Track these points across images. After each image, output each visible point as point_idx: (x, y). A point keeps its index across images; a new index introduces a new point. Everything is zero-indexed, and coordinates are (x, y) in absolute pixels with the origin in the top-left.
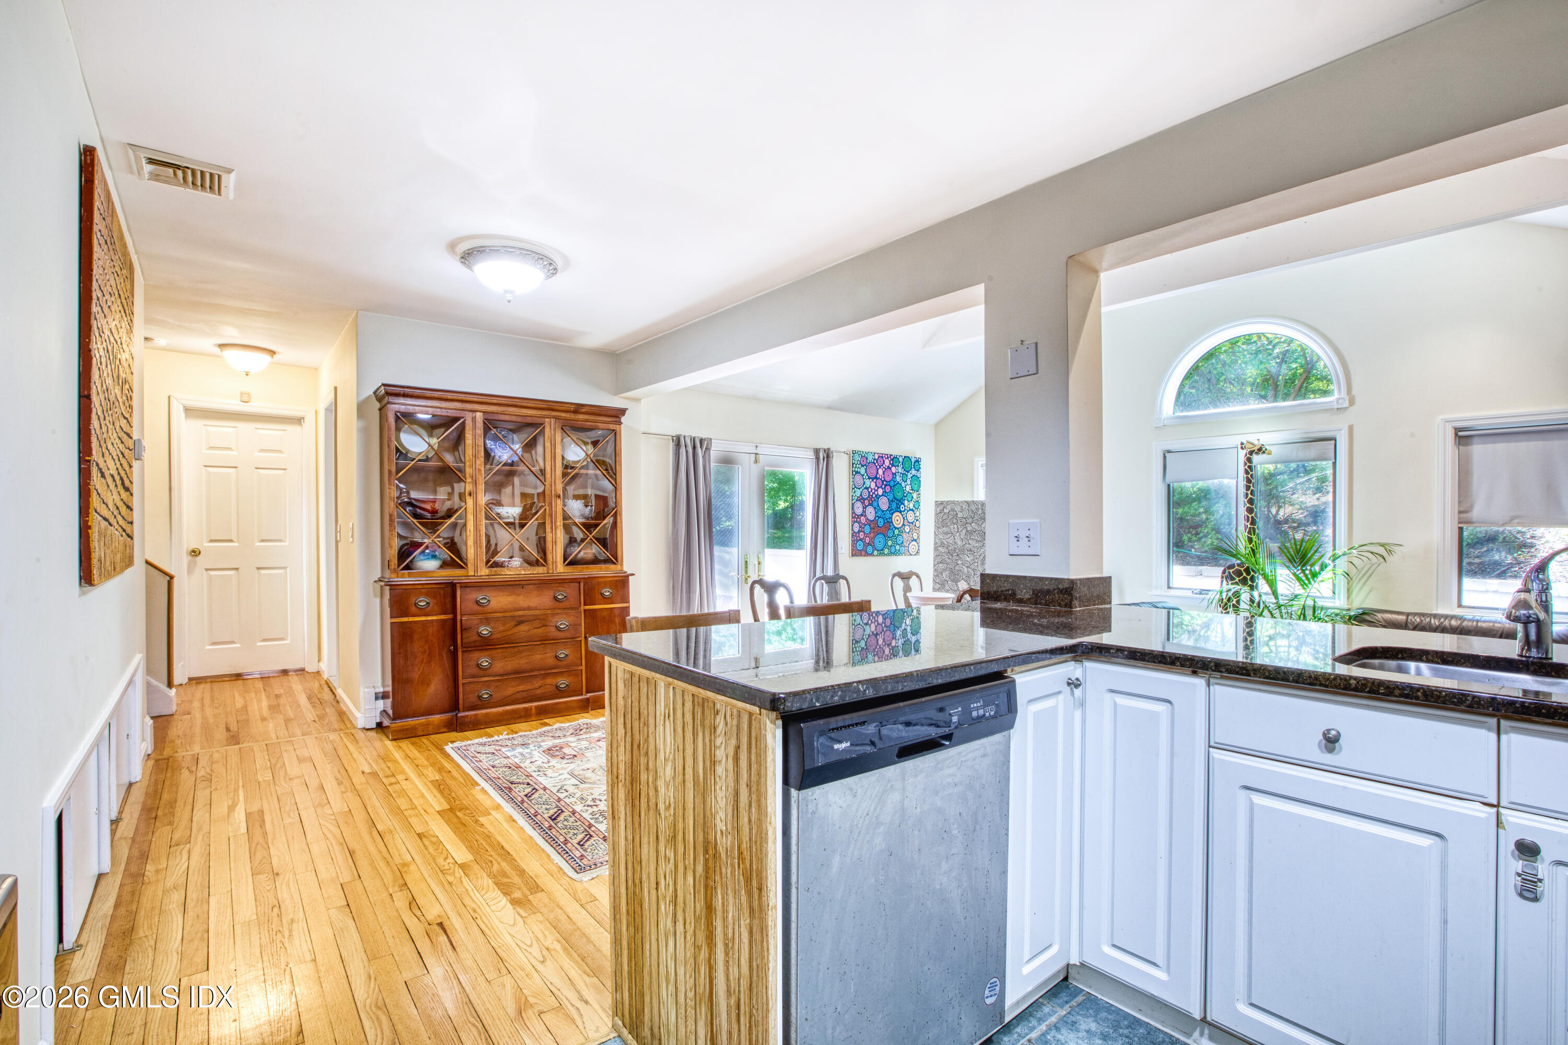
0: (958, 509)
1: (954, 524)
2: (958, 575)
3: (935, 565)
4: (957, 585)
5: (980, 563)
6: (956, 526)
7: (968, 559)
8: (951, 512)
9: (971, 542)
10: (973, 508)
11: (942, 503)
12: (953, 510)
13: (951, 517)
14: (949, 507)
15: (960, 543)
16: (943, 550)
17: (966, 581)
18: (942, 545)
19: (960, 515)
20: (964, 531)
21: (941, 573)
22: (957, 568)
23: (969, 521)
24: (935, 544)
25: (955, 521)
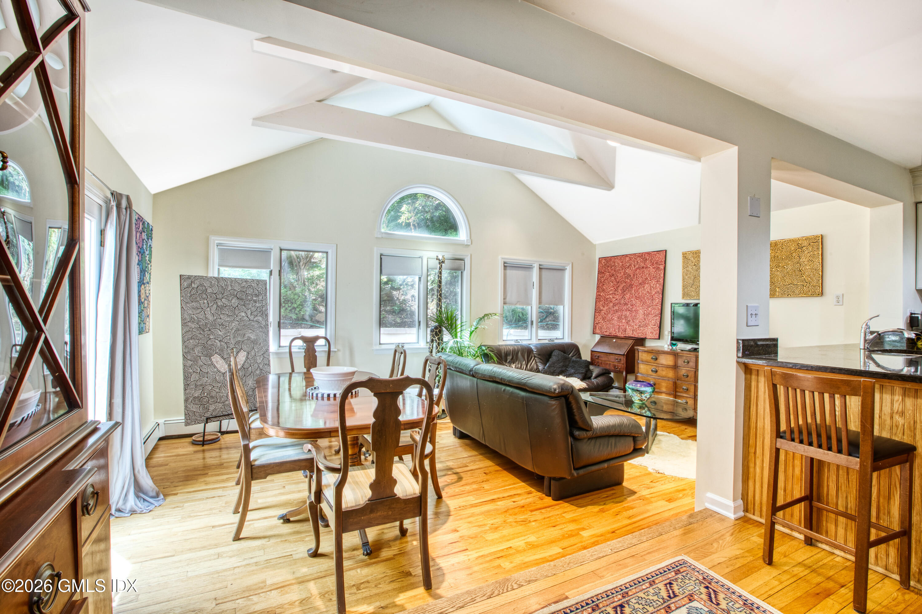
0: (207, 284)
1: (204, 299)
2: (210, 349)
3: (184, 342)
4: (211, 360)
5: (232, 337)
6: (206, 301)
7: (220, 333)
8: (200, 288)
9: (222, 316)
10: (222, 284)
11: (189, 277)
12: (201, 285)
13: (199, 292)
14: (197, 283)
15: (211, 318)
16: (193, 326)
17: (220, 355)
18: (192, 320)
19: (210, 290)
20: (215, 306)
21: (193, 349)
22: (209, 342)
23: (220, 296)
24: (183, 319)
25: (204, 296)
